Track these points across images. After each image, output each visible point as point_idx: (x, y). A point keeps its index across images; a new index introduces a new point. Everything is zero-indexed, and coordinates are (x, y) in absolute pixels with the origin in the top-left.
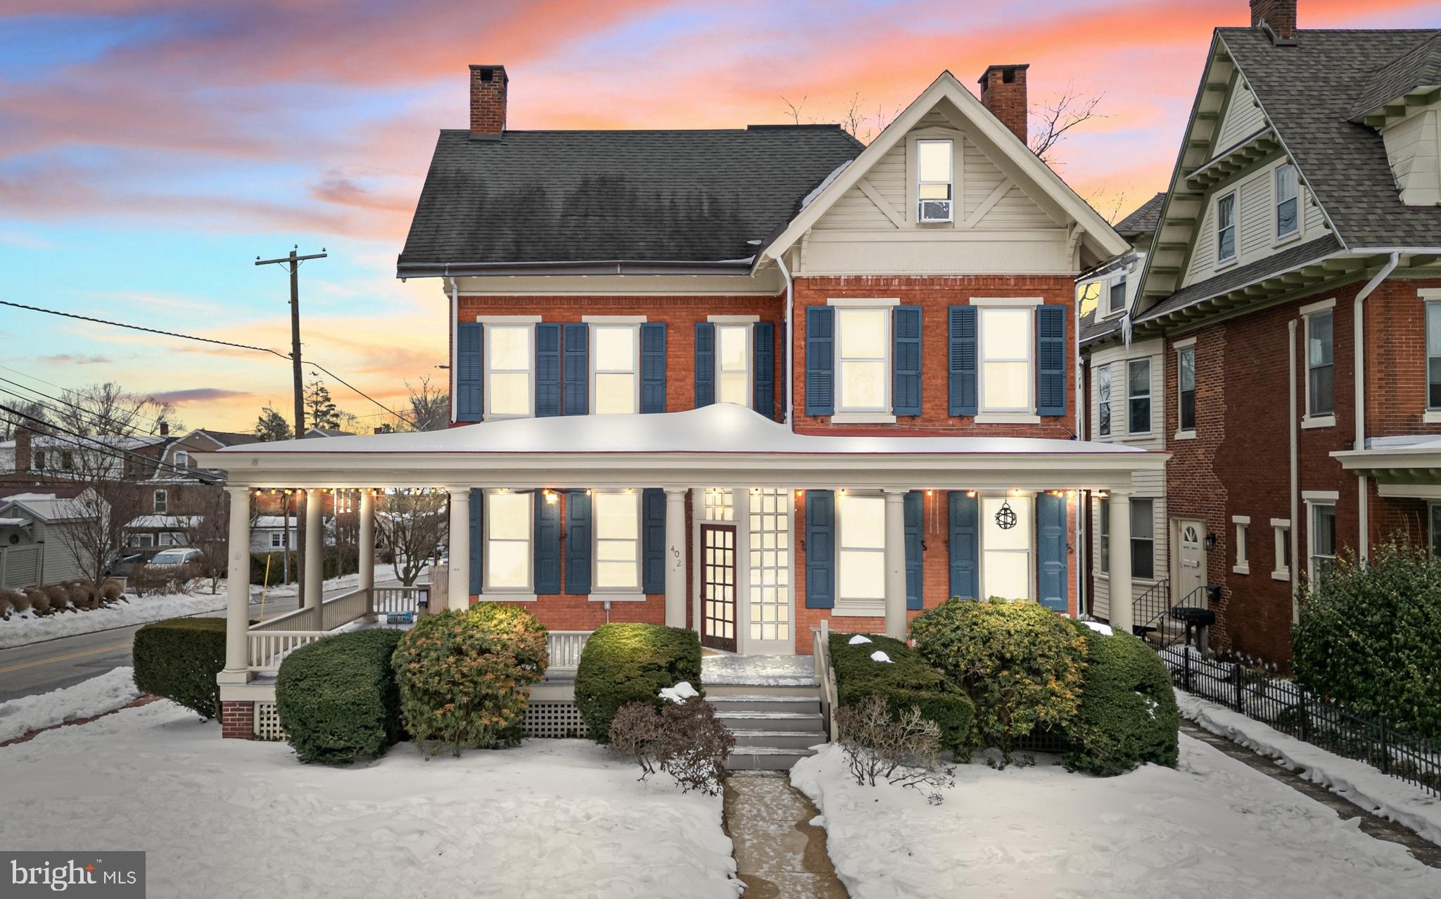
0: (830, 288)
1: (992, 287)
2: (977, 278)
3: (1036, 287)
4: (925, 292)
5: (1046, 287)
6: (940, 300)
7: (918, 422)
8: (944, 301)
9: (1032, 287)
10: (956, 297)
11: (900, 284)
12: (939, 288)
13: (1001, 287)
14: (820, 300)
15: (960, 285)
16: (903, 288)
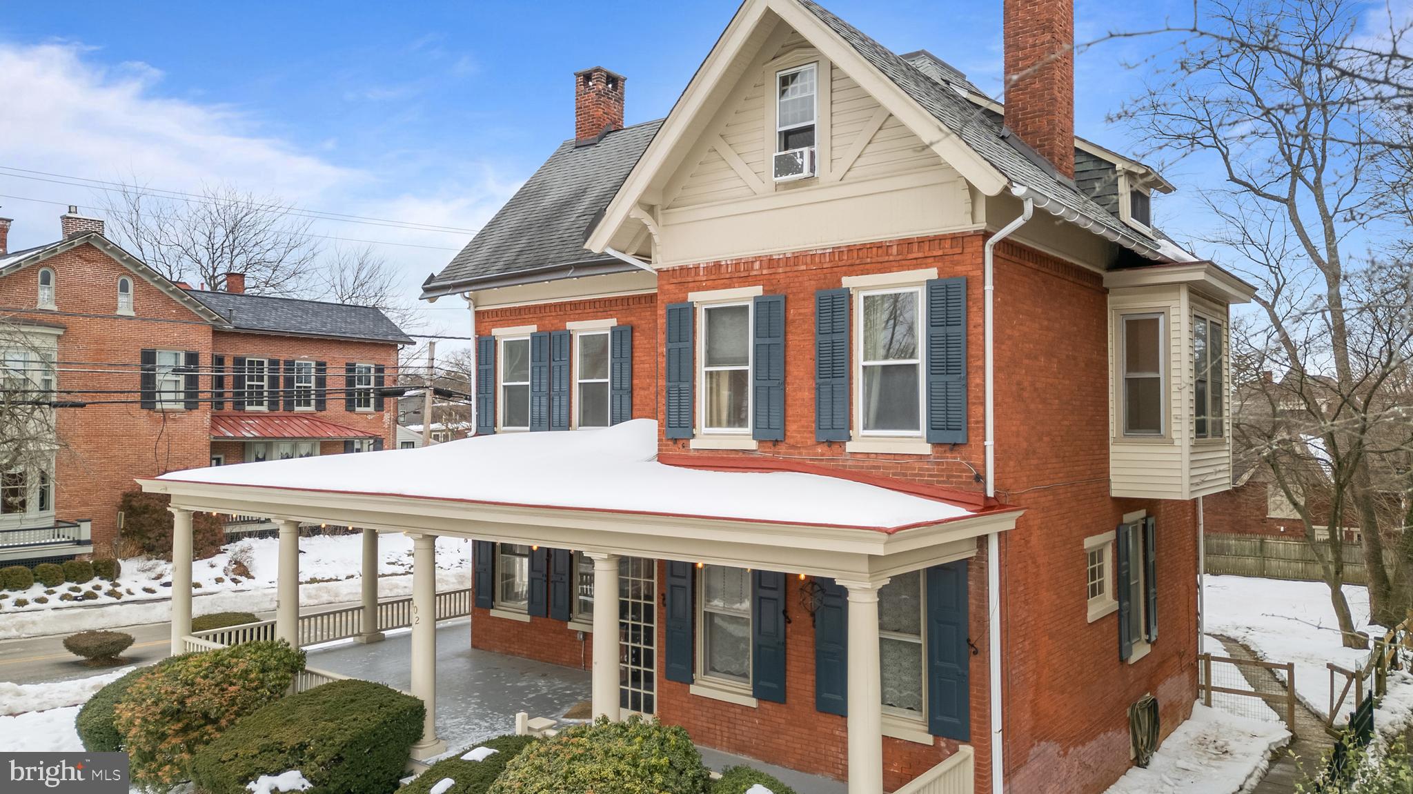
0: (690, 279)
1: (869, 260)
2: (850, 249)
3: (926, 255)
4: (790, 274)
5: (940, 253)
6: (807, 284)
7: (782, 448)
8: (811, 285)
9: (920, 255)
10: (825, 279)
11: (761, 268)
12: (804, 267)
13: (880, 259)
14: (680, 296)
15: (830, 261)
16: (765, 272)
